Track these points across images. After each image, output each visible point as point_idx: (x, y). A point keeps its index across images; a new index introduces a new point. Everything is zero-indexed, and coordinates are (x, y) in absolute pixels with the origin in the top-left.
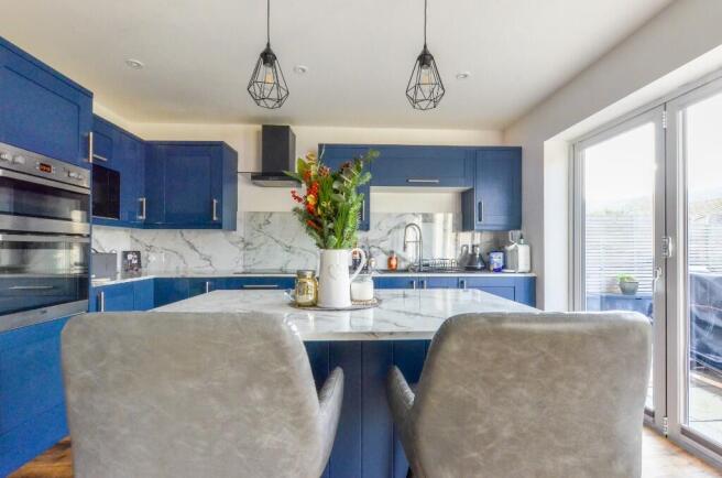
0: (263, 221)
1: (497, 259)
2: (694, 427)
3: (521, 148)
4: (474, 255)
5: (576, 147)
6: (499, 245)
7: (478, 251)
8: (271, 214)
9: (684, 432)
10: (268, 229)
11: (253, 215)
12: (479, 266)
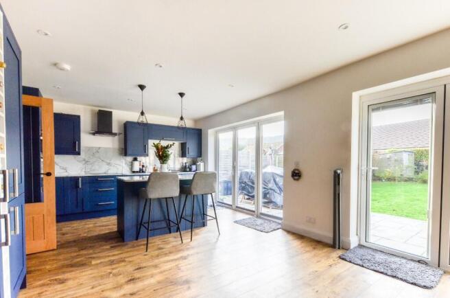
0: (95, 152)
1: (194, 167)
2: (239, 206)
3: (201, 130)
4: (186, 166)
5: (217, 132)
6: (194, 163)
7: (187, 164)
8: (99, 148)
9: (237, 207)
10: (97, 155)
11: (90, 149)
12: (188, 170)
